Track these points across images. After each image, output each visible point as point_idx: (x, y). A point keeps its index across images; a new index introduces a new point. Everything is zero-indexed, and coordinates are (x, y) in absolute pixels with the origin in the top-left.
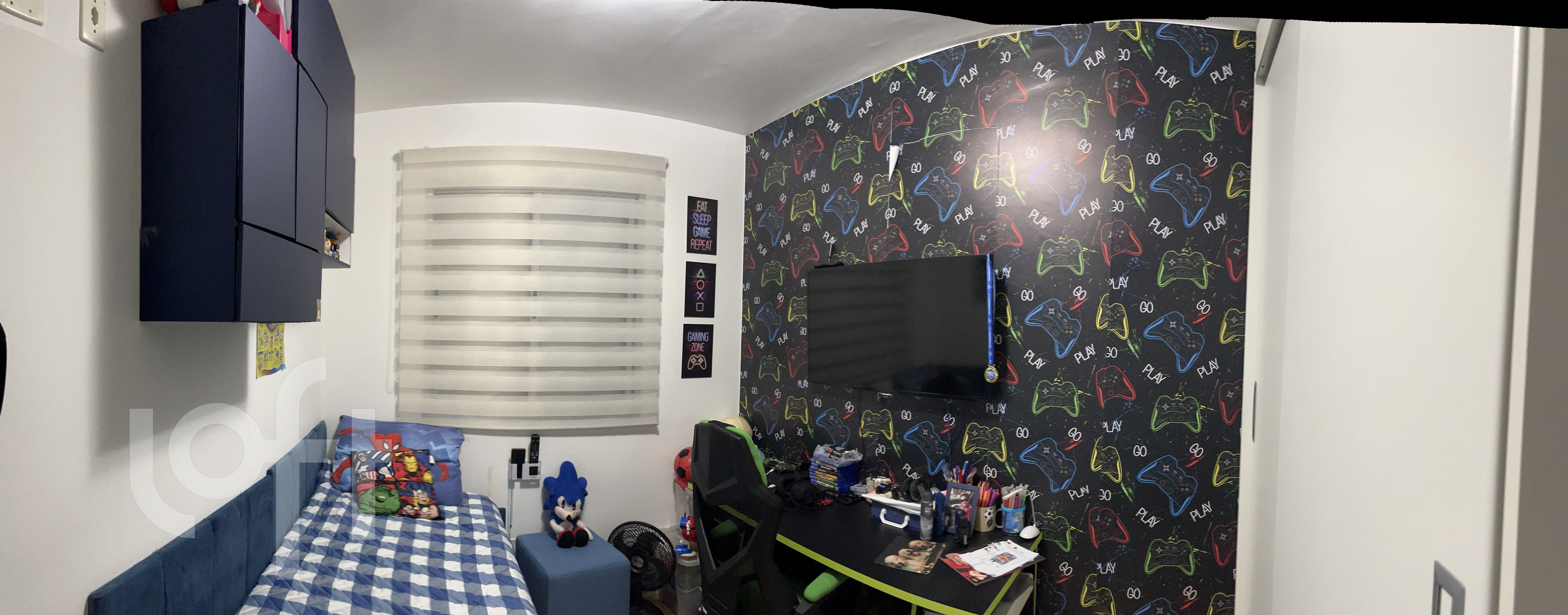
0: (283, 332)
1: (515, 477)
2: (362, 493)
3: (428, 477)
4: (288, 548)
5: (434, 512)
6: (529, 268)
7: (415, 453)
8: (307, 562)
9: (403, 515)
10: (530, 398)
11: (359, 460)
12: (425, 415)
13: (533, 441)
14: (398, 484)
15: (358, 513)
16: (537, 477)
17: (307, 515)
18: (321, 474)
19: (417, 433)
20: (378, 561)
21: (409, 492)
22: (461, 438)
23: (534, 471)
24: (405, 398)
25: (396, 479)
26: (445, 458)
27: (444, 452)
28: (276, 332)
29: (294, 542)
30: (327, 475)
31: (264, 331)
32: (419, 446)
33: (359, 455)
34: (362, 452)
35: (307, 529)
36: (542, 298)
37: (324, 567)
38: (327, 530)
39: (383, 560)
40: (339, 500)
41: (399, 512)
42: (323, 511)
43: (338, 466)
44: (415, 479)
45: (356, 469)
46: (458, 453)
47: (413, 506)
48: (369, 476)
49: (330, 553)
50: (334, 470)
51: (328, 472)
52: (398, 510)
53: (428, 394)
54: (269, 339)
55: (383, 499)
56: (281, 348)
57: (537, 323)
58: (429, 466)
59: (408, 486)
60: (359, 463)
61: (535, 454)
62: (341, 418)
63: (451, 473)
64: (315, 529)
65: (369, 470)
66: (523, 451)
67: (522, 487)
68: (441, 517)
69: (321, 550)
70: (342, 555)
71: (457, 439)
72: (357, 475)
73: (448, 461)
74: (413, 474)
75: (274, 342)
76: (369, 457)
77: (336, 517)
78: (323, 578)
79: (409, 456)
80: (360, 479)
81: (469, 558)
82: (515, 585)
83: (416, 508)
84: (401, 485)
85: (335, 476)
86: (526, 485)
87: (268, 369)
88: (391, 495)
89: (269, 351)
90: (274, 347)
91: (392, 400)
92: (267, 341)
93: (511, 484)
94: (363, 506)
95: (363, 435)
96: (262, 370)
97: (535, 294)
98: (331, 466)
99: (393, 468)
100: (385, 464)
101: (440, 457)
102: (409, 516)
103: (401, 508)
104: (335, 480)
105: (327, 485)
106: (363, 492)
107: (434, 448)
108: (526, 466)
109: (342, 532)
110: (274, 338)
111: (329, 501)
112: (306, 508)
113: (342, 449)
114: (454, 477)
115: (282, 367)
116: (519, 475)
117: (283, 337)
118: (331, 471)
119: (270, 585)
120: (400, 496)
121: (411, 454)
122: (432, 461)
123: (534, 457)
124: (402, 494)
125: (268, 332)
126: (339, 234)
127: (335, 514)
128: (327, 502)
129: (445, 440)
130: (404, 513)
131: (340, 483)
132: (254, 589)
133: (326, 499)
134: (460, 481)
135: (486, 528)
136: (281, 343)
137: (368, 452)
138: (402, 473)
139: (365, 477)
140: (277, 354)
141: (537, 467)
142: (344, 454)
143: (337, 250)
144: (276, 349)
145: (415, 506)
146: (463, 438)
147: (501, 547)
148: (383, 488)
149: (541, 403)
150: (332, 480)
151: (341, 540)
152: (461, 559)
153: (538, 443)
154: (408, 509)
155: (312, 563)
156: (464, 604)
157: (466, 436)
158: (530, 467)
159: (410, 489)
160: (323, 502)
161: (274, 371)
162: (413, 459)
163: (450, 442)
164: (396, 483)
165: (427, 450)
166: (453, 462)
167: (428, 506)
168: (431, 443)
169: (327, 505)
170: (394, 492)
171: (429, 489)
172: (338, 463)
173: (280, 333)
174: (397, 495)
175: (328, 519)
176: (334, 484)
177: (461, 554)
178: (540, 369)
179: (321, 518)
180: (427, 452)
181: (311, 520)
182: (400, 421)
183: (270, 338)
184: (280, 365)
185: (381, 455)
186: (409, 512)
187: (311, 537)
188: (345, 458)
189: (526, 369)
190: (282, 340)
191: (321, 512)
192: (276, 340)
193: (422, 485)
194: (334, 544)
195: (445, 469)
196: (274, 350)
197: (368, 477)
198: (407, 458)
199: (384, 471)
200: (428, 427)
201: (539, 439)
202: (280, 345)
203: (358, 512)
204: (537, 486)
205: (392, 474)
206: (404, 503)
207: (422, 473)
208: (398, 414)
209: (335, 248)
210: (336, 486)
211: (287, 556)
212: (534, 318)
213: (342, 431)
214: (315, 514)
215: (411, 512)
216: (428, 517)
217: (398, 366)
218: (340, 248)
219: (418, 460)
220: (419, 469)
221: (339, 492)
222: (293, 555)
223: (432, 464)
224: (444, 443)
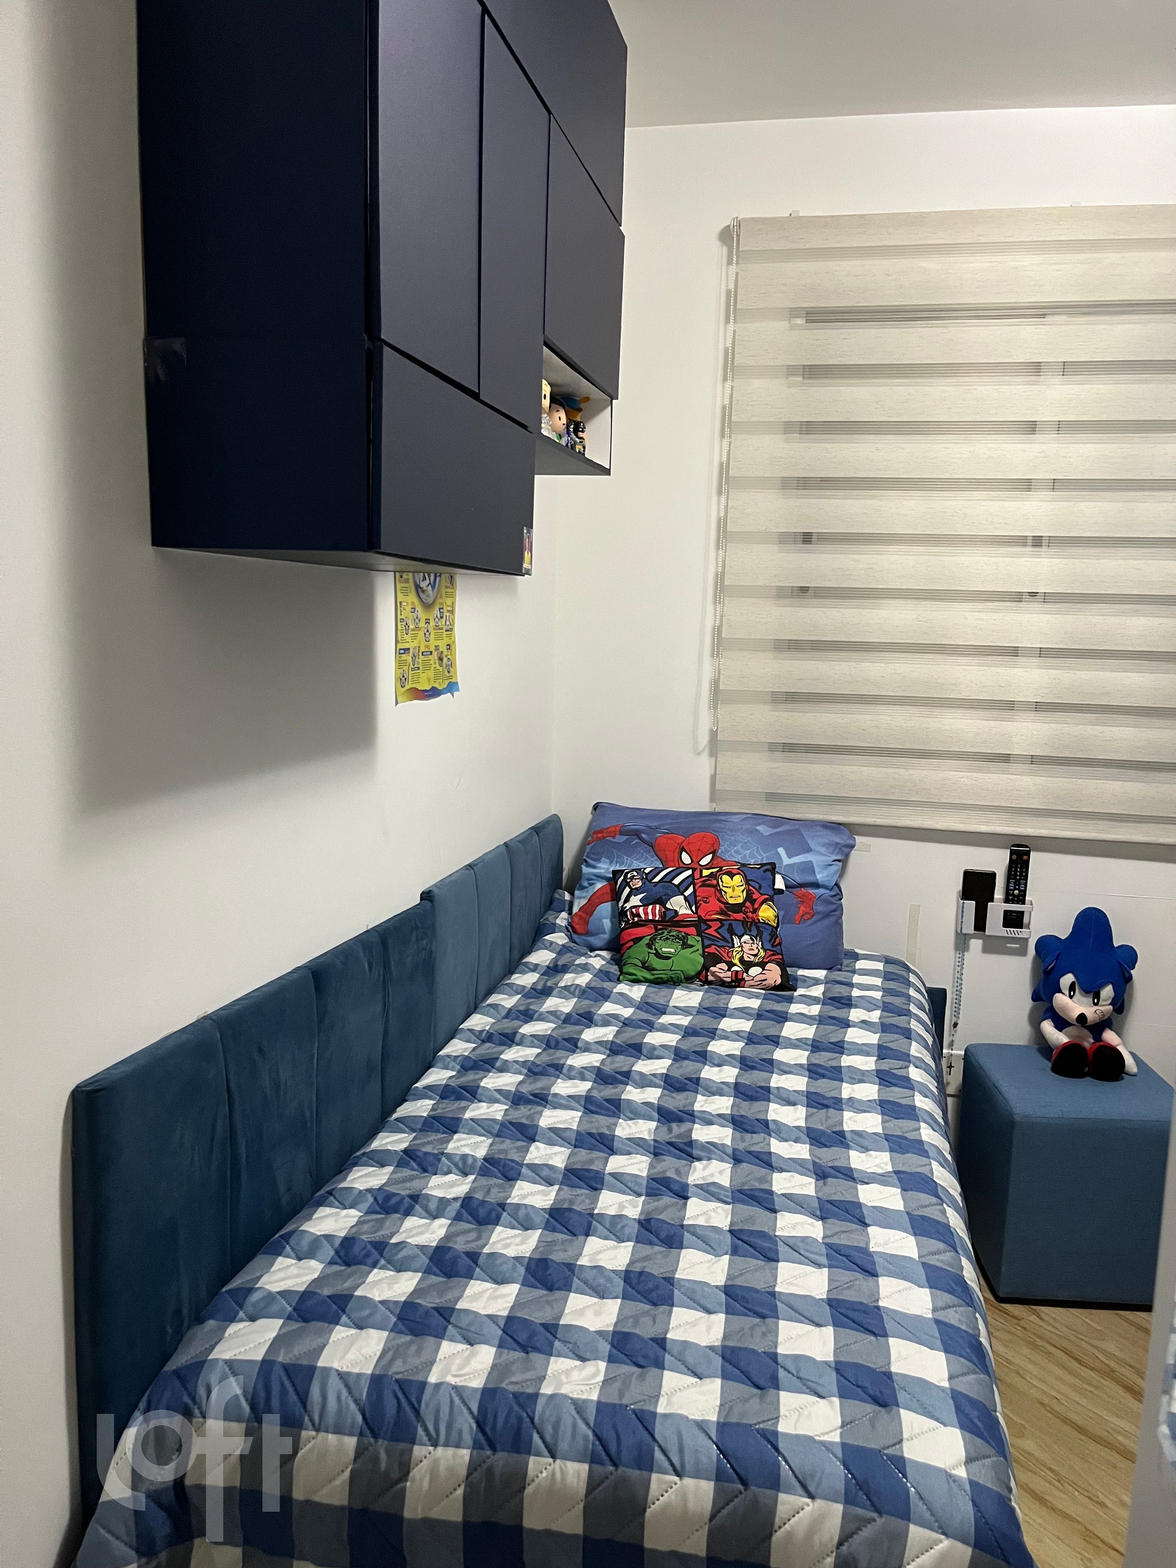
0: (452, 612)
1: (969, 927)
2: (628, 945)
3: (767, 913)
4: (468, 1041)
5: (774, 974)
6: (1027, 485)
7: (743, 869)
8: (507, 1061)
9: (710, 983)
10: (1013, 766)
11: (628, 885)
12: (772, 797)
13: (1014, 857)
14: (703, 927)
15: (619, 981)
16: (1022, 933)
17: (511, 988)
18: (547, 919)
19: (753, 832)
20: (644, 1051)
21: (724, 939)
22: (851, 842)
23: (1014, 920)
24: (732, 763)
25: (699, 917)
26: (809, 879)
27: (808, 868)
28: (436, 612)
29: (481, 1032)
30: (562, 919)
31: (410, 606)
32: (755, 857)
33: (629, 876)
34: (633, 870)
35: (510, 1010)
36: (1052, 550)
37: (538, 1066)
38: (552, 1009)
39: (654, 1048)
40: (581, 960)
41: (702, 978)
42: (547, 981)
43: (584, 902)
44: (740, 916)
45: (621, 904)
46: (842, 872)
47: (731, 965)
48: (646, 914)
49: (553, 1044)
50: (575, 910)
51: (564, 915)
52: (699, 973)
53: (779, 755)
54: (422, 624)
55: (669, 953)
56: (449, 646)
57: (1039, 606)
58: (771, 893)
59: (724, 931)
60: (627, 890)
61: (1017, 883)
62: (596, 807)
63: (819, 908)
64: (527, 1010)
65: (645, 903)
66: (993, 875)
67: (986, 950)
68: (787, 985)
69: (536, 1041)
70: (577, 1047)
71: (837, 844)
72: (622, 913)
73: (816, 885)
74: (737, 908)
75: (432, 632)
76: (647, 878)
77: (572, 989)
78: (535, 1081)
79: (731, 875)
80: (627, 922)
81: (829, 1045)
82: (913, 1089)
83: (735, 968)
84: (710, 927)
85: (576, 919)
86: (993, 946)
87: (421, 687)
88: (686, 946)
89: (422, 649)
90: (433, 644)
91: (704, 766)
92: (417, 628)
93: (962, 943)
94: (628, 969)
95: (640, 838)
96: (407, 687)
97: (1037, 542)
98: (571, 904)
99: (696, 897)
100: (680, 890)
101: (798, 878)
102: (722, 983)
103: (706, 968)
104: (577, 927)
105: (559, 938)
106: (631, 943)
107: (785, 859)
108: (997, 908)
109: (580, 1012)
110: (432, 623)
111: (560, 963)
112: (510, 978)
113: (594, 867)
114: (828, 915)
115: (452, 687)
116: (980, 923)
117: (452, 624)
118: (570, 913)
119: (430, 1098)
120: (704, 947)
121: (735, 872)
122: (780, 884)
123: (1016, 892)
124: (707, 942)
125: (419, 608)
126: (587, 399)
127: (569, 984)
128: (556, 966)
129: (812, 846)
130: (710, 978)
131: (588, 933)
132: (398, 1109)
133: (555, 960)
134: (839, 924)
135: (881, 1004)
136: (450, 636)
137: (647, 871)
138: (716, 905)
139: (638, 915)
140: (441, 659)
141: (1022, 913)
142: (600, 877)
143: (581, 434)
144: (437, 647)
145: (735, 965)
146: (852, 842)
147: (903, 1034)
148: (674, 933)
149: (1039, 780)
150: (571, 929)
151: (577, 1023)
152: (812, 1046)
153: (1027, 862)
154: (720, 970)
155: (517, 1062)
156: (800, 1107)
157: (859, 839)
158: (1006, 912)
159: (727, 936)
160: (548, 967)
161: (433, 693)
162: (738, 879)
163: (823, 850)
164: (700, 924)
165: (773, 865)
166: (825, 887)
167: (762, 965)
168: (781, 851)
169: (556, 969)
170: (694, 940)
171: (766, 935)
172: (584, 894)
173: (446, 614)
174: (699, 946)
175: (555, 992)
176: (575, 936)
177: (814, 1040)
178: (1039, 707)
179: (542, 992)
180: (772, 869)
181: (520, 996)
182: (717, 810)
183: (423, 621)
184: (447, 682)
185: (673, 874)
186: (721, 975)
187: (516, 1023)
188: (599, 885)
189: (1009, 706)
190: (450, 630)
191: (542, 983)
192: (437, 627)
193: (754, 927)
194: (564, 1031)
195: (807, 900)
196: (432, 649)
197: (643, 916)
198: (726, 878)
199: (678, 904)
200: (777, 821)
201: (1028, 853)
202: (446, 641)
203: (618, 979)
204: (1023, 952)
205: (694, 908)
206: (712, 959)
207: (756, 906)
208: (714, 794)
209: (576, 432)
210: (577, 940)
211: (466, 1054)
212: (1033, 594)
213: (596, 832)
214: (529, 986)
215: (726, 976)
216: (761, 985)
217: (717, 696)
218: (586, 430)
219: (747, 882)
220: (749, 898)
221: (584, 950)
222: (478, 1052)
223: (780, 891)
224: (809, 850)
